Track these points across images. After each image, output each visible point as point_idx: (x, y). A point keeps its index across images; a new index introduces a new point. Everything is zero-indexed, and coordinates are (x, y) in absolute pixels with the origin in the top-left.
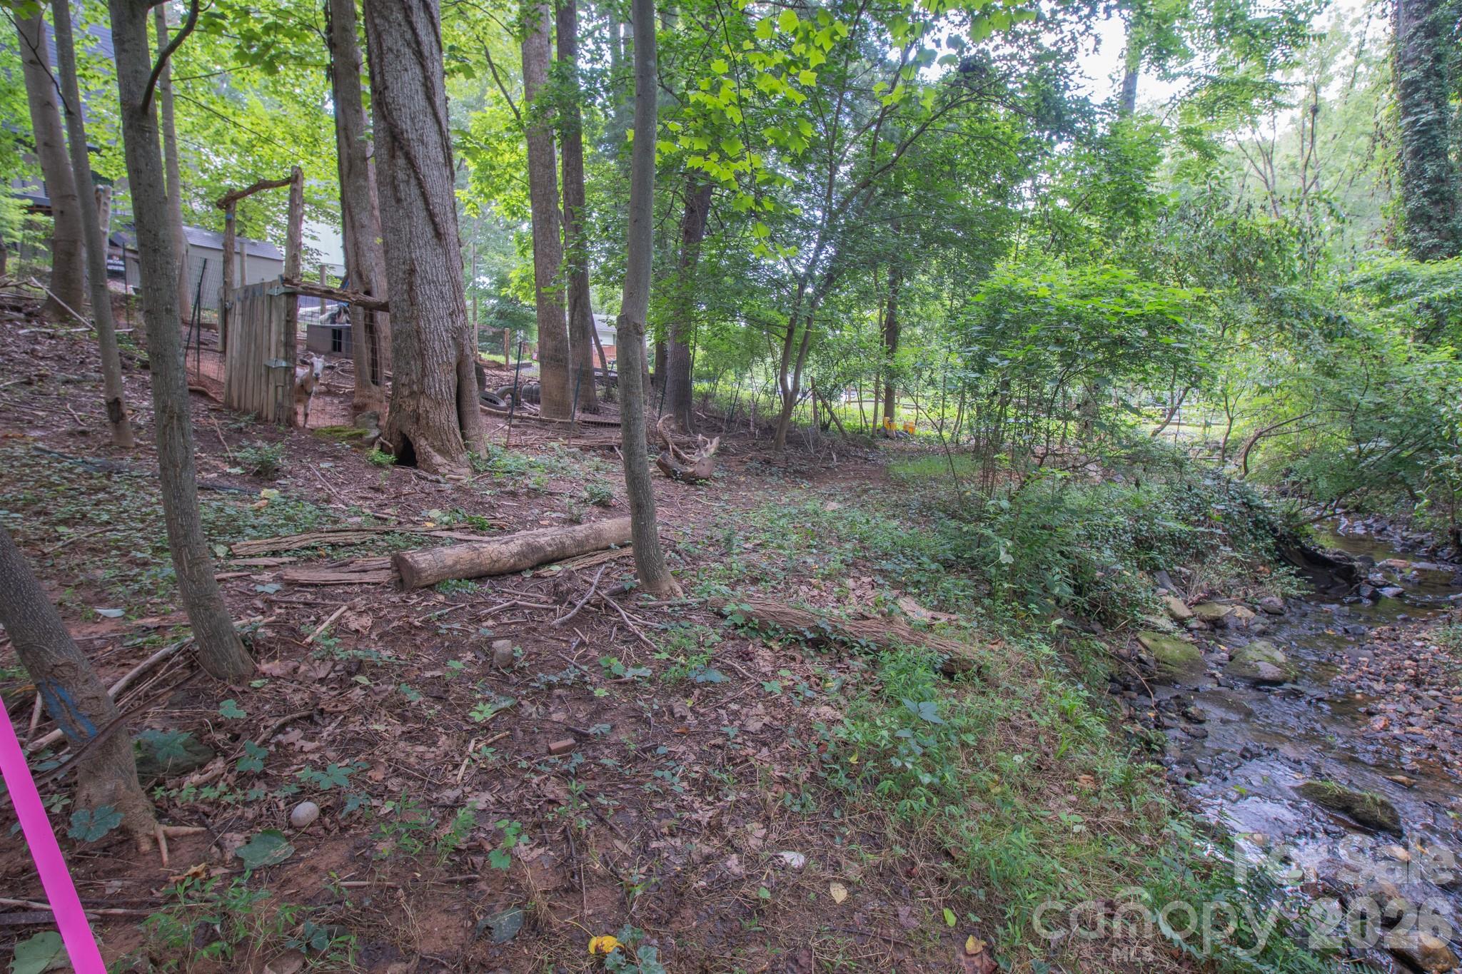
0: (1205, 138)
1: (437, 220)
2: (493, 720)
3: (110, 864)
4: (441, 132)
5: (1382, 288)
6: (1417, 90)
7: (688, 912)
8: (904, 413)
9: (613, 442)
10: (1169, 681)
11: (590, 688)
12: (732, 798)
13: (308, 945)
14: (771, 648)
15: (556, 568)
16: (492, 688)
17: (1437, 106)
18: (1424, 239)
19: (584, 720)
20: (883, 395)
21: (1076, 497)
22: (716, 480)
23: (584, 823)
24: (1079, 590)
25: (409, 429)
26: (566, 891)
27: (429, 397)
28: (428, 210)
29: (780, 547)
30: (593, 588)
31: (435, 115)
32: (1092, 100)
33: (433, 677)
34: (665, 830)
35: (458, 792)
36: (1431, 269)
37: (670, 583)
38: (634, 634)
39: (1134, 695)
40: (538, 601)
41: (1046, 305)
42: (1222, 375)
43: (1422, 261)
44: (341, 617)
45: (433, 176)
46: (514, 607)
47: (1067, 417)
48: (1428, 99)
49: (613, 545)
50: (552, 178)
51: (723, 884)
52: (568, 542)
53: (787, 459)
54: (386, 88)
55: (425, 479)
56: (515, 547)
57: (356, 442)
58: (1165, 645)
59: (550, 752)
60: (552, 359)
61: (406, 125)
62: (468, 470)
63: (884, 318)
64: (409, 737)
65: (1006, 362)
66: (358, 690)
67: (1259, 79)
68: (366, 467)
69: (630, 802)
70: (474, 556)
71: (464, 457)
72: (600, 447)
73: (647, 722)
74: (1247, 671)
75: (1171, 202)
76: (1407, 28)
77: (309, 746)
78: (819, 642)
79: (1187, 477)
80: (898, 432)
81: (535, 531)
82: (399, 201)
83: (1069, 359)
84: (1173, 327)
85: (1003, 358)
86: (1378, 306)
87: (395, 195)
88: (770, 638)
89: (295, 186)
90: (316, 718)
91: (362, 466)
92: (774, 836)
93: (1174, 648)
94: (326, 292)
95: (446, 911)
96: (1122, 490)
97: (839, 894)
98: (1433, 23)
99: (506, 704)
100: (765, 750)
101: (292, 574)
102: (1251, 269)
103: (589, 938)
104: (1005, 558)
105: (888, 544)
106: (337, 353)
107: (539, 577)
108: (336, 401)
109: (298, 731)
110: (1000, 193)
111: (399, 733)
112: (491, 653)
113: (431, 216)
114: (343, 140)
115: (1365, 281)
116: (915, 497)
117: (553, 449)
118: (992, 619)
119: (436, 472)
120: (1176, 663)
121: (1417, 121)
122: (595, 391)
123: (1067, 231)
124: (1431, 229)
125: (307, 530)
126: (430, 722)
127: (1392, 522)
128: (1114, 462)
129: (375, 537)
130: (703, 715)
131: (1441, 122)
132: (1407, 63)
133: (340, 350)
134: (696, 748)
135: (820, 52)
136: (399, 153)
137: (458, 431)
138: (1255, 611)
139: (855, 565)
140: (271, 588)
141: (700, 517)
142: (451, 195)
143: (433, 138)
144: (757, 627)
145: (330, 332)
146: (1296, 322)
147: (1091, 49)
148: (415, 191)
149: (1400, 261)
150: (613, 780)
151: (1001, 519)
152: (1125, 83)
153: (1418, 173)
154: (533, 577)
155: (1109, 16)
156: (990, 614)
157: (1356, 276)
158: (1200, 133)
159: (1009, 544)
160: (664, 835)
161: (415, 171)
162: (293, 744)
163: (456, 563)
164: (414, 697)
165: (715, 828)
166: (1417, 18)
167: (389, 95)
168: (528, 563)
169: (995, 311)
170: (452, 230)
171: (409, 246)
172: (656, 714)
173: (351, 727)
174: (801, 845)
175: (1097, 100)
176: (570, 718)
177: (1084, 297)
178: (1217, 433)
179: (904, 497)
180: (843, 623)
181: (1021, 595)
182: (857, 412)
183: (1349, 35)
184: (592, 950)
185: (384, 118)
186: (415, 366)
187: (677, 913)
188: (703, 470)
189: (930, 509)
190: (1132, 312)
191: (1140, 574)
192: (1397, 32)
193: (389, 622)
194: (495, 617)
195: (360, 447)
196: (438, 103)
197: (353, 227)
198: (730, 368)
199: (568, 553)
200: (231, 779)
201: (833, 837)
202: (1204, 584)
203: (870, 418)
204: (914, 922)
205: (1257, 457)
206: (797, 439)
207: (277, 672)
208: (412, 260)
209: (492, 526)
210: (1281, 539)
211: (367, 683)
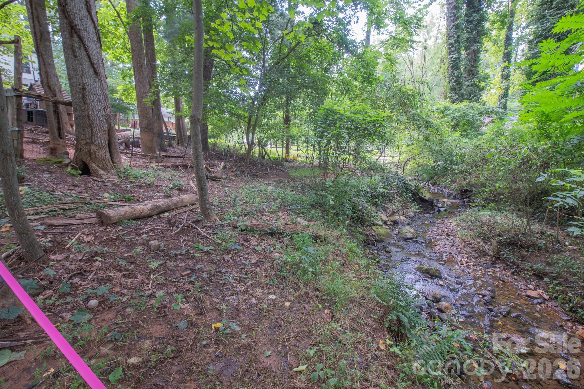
0: (392, 57)
1: (95, 66)
2: (157, 268)
3: (18, 328)
4: (95, 27)
5: (442, 112)
6: (453, 47)
7: (242, 315)
8: (293, 152)
9: (178, 164)
10: (381, 241)
11: (192, 255)
12: (250, 283)
13: (115, 338)
14: (255, 237)
15: (167, 214)
16: (153, 258)
17: (458, 53)
18: (454, 96)
19: (192, 265)
20: (285, 145)
21: (353, 182)
22: (224, 179)
23: (202, 295)
24: (354, 212)
25: (86, 159)
26: (200, 314)
27: (95, 145)
28: (90, 61)
29: (253, 203)
30: (185, 220)
31: (92, 19)
32: (356, 41)
33: (128, 256)
34: (229, 294)
35: (151, 291)
36: (455, 106)
37: (214, 217)
38: (204, 236)
39: (371, 246)
40: (163, 226)
41: (343, 115)
42: (397, 140)
43: (453, 103)
44: (79, 237)
45: (92, 47)
46: (153, 229)
47: (350, 154)
48: (456, 50)
49: (188, 205)
50: (141, 48)
51: (251, 306)
52: (170, 204)
53: (250, 170)
54: (67, 4)
55: (97, 181)
56: (149, 206)
57: (59, 165)
58: (380, 230)
59: (182, 276)
60: (146, 128)
61: (77, 22)
62: (116, 177)
63: (285, 115)
64: (124, 276)
65: (330, 135)
66: (98, 262)
67: (407, 38)
68: (67, 176)
69: (215, 288)
70: (133, 211)
71: (113, 171)
72: (172, 166)
73: (216, 263)
74: (403, 236)
75: (381, 79)
76: (450, 25)
77: (83, 283)
78: (272, 234)
79: (386, 174)
80: (291, 160)
81: (153, 201)
82: (75, 56)
83: (350, 134)
84: (381, 125)
85: (330, 133)
86: (442, 118)
87: (74, 54)
88: (255, 234)
89: (17, 45)
90: (84, 273)
91: (65, 175)
92: (265, 291)
93: (382, 231)
94: (37, 96)
95: (160, 325)
96: (367, 179)
97: (287, 304)
98: (457, 24)
99: (161, 262)
100: (258, 268)
101: (49, 221)
102: (405, 104)
103: (211, 325)
104: (331, 202)
105: (291, 200)
106: (30, 123)
107: (160, 218)
108: (38, 146)
109: (77, 278)
110: (326, 70)
111: (120, 275)
112: (149, 246)
113: (92, 65)
114: (36, 23)
115: (438, 109)
116: (300, 184)
117: (152, 167)
118: (328, 223)
119: (101, 178)
120: (383, 235)
121: (452, 57)
122: (165, 142)
123: (349, 87)
124: (456, 93)
125: (49, 204)
126: (132, 271)
127: (445, 188)
128: (364, 169)
129: (82, 205)
130: (235, 260)
131: (459, 58)
132: (450, 37)
133: (32, 121)
134: (235, 270)
135: (263, 16)
136: (75, 35)
137: (110, 159)
138: (406, 217)
139: (281, 208)
140: (42, 228)
141: (220, 193)
142: (101, 55)
143: (91, 29)
144: (250, 230)
145: (26, 112)
146: (418, 123)
147: (356, 21)
148: (83, 53)
149: (447, 103)
150: (208, 282)
151: (330, 189)
152: (367, 32)
153: (452, 74)
154: (158, 218)
155: (361, 11)
156: (327, 221)
157: (435, 107)
158: (390, 55)
159: (333, 197)
160: (229, 295)
161: (83, 44)
162: (77, 283)
163: (125, 214)
164: (123, 263)
165: (245, 292)
166: (453, 22)
167: (68, 8)
168: (155, 213)
169: (326, 117)
170: (102, 71)
171: (82, 77)
172: (219, 261)
173: (99, 275)
174: (275, 293)
175: (358, 41)
176: (186, 265)
177: (354, 113)
178: (396, 159)
179: (295, 183)
180: (280, 227)
181: (337, 214)
182: (275, 152)
183: (435, 23)
184: (213, 328)
185: (66, 18)
186: (88, 131)
187: (238, 316)
188: (219, 175)
189: (305, 187)
190: (369, 119)
191: (372, 207)
192: (448, 26)
193: (102, 237)
194: (146, 234)
195: (61, 167)
196: (93, 14)
197: (44, 65)
198: (223, 133)
199: (171, 208)
200: (56, 296)
201: (283, 290)
202: (391, 210)
203: (280, 154)
204: (310, 308)
205: (408, 168)
206: (253, 163)
207: (59, 259)
208: (84, 84)
209: (133, 199)
210: (413, 194)
211: (101, 259)
